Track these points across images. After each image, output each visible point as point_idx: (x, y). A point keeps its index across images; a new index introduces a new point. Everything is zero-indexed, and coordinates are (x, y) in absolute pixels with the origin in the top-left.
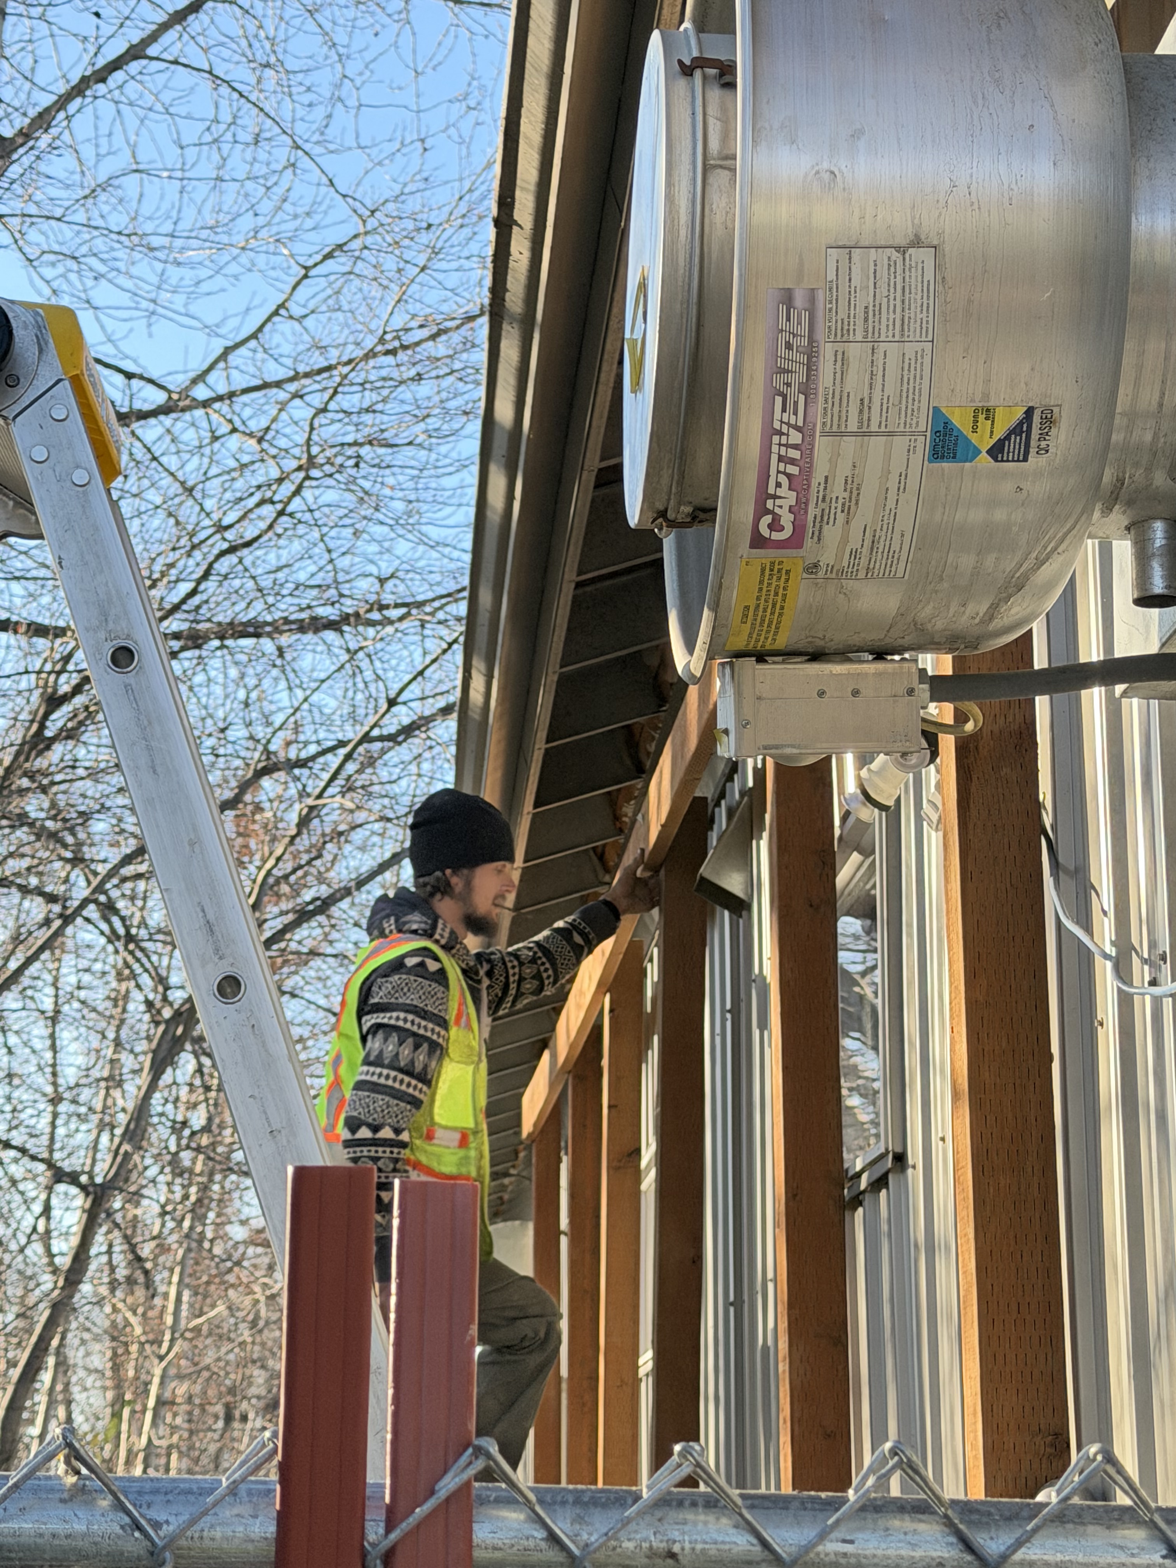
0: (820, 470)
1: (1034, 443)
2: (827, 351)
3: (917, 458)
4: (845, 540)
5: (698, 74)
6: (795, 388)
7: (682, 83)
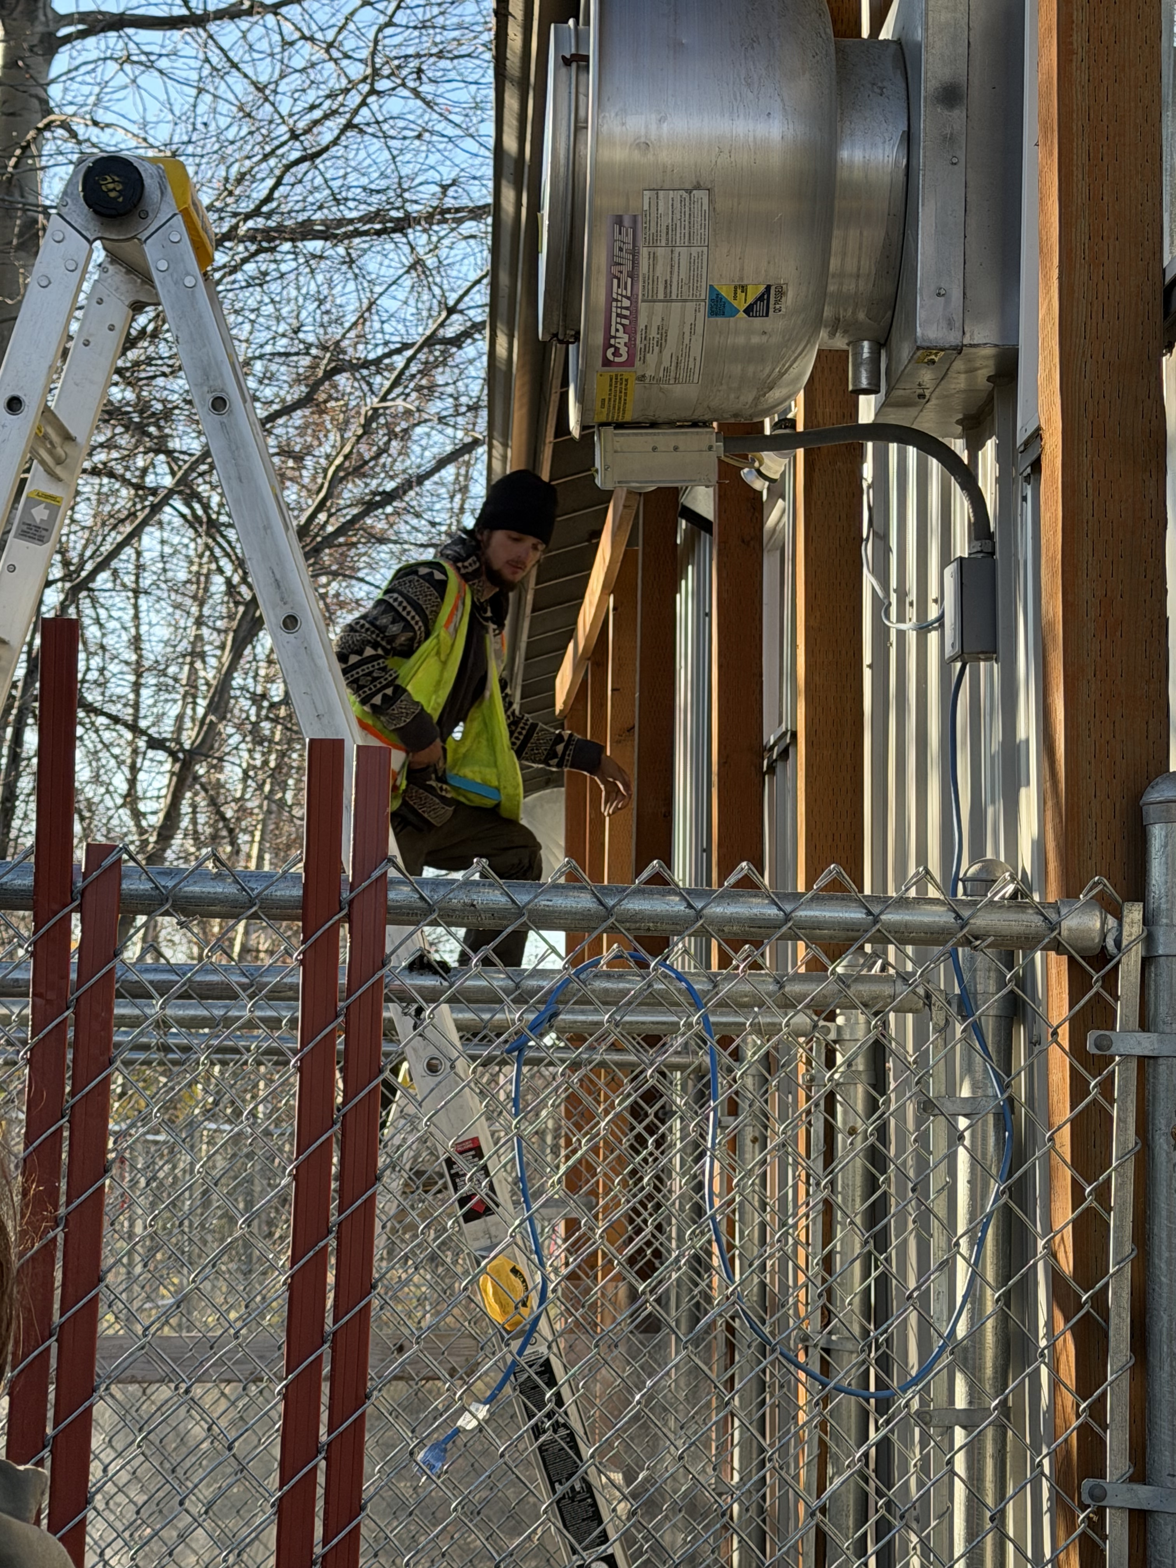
0: (642, 322)
1: (771, 306)
2: (644, 252)
3: (701, 315)
4: (660, 363)
5: (574, 65)
6: (625, 273)
7: (563, 70)
